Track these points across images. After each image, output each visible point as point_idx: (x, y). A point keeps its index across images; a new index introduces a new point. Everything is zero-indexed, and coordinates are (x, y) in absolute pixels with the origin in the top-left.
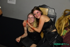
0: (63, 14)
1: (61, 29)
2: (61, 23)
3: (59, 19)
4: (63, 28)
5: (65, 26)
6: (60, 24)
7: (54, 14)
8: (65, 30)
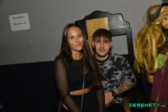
0: (146, 20)
1: (151, 55)
2: (147, 42)
3: (139, 35)
4: (154, 50)
5: (156, 45)
6: (145, 44)
7: (124, 25)
8: (161, 56)
